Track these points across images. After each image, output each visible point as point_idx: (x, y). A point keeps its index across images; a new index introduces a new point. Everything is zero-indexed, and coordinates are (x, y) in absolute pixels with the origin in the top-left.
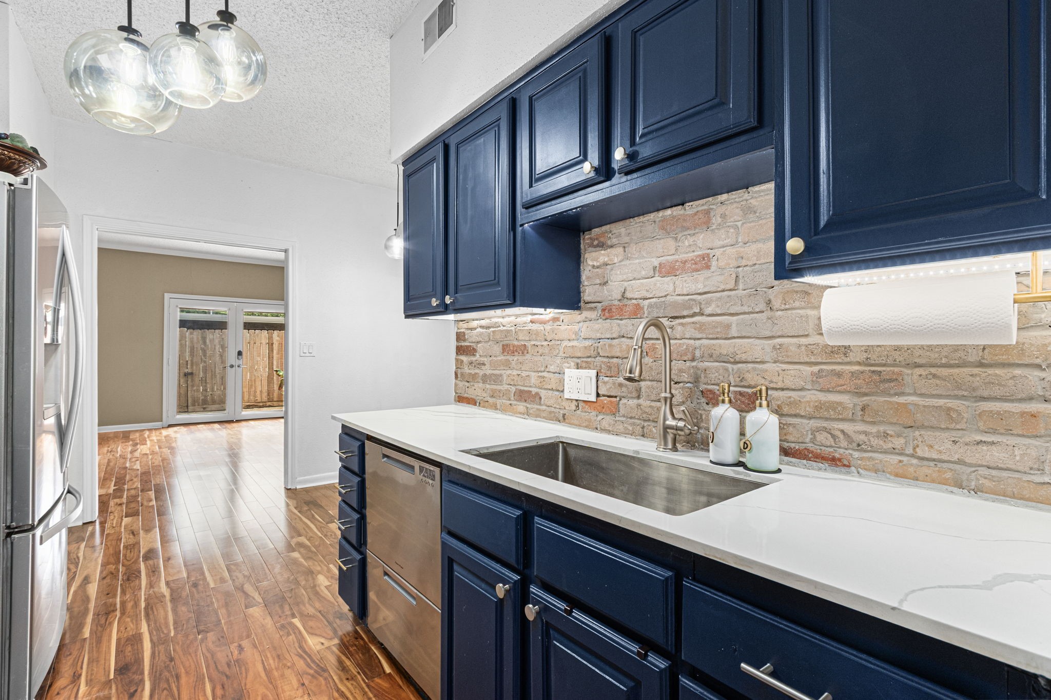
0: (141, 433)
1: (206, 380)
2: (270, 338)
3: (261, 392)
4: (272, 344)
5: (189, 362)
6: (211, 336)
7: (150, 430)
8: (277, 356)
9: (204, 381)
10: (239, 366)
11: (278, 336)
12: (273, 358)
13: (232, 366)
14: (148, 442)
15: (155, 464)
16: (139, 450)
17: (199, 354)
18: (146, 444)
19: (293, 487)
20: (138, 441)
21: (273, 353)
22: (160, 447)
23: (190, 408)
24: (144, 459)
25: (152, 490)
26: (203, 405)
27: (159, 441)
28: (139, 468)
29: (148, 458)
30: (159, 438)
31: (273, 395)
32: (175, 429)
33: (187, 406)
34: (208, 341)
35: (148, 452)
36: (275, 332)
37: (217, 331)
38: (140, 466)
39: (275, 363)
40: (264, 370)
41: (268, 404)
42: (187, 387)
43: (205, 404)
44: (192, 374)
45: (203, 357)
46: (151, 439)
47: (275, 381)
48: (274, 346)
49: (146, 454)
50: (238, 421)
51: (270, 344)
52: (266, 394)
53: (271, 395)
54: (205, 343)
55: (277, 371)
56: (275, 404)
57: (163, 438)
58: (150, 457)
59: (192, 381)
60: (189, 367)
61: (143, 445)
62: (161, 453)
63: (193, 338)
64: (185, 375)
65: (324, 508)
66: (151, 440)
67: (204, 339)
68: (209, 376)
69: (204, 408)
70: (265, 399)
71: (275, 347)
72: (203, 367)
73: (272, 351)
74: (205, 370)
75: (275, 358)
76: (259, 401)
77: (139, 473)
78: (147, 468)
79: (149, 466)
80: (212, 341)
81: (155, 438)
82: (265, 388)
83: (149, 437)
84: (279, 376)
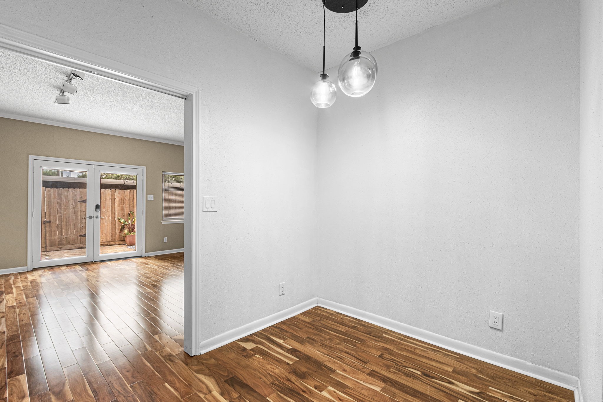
0: (7, 278)
1: (61, 226)
2: (113, 195)
3: (106, 234)
4: (114, 199)
5: (47, 213)
6: (66, 194)
7: (16, 275)
8: (119, 208)
9: (60, 227)
10: (96, 217)
11: (119, 194)
12: (115, 209)
13: (90, 217)
14: (14, 290)
15: (24, 322)
16: (5, 301)
17: (56, 206)
18: (12, 293)
19: (198, 354)
20: (3, 289)
21: (115, 206)
22: (27, 297)
23: (48, 248)
24: (11, 315)
25: (23, 373)
26: (59, 245)
27: (25, 287)
28: (5, 329)
29: (15, 312)
30: (25, 284)
31: (115, 236)
32: (40, 272)
33: (46, 247)
34: (63, 197)
35: (15, 304)
36: (117, 191)
37: (71, 190)
38: (7, 326)
39: (116, 213)
40: (108, 218)
41: (111, 243)
42: (46, 231)
43: (61, 245)
44: (49, 222)
45: (59, 209)
46: (17, 285)
47: (117, 226)
48: (116, 200)
49: (13, 307)
50: (96, 262)
51: (113, 199)
52: (110, 236)
53: (113, 236)
54: (60, 198)
55: (119, 219)
56: (117, 243)
57: (29, 284)
58: (18, 310)
59: (50, 227)
60: (47, 216)
61: (9, 293)
62: (29, 303)
63: (50, 194)
64: (44, 223)
65: (255, 392)
66: (16, 287)
67: (60, 196)
68: (64, 223)
69: (60, 248)
70: (109, 239)
71: (117, 202)
72: (59, 217)
73: (115, 204)
74: (60, 219)
75: (116, 210)
76: (104, 240)
77: (6, 338)
78: (15, 329)
79: (17, 326)
80: (67, 197)
81: (20, 284)
82: (109, 232)
83: (14, 284)
84: (121, 222)
